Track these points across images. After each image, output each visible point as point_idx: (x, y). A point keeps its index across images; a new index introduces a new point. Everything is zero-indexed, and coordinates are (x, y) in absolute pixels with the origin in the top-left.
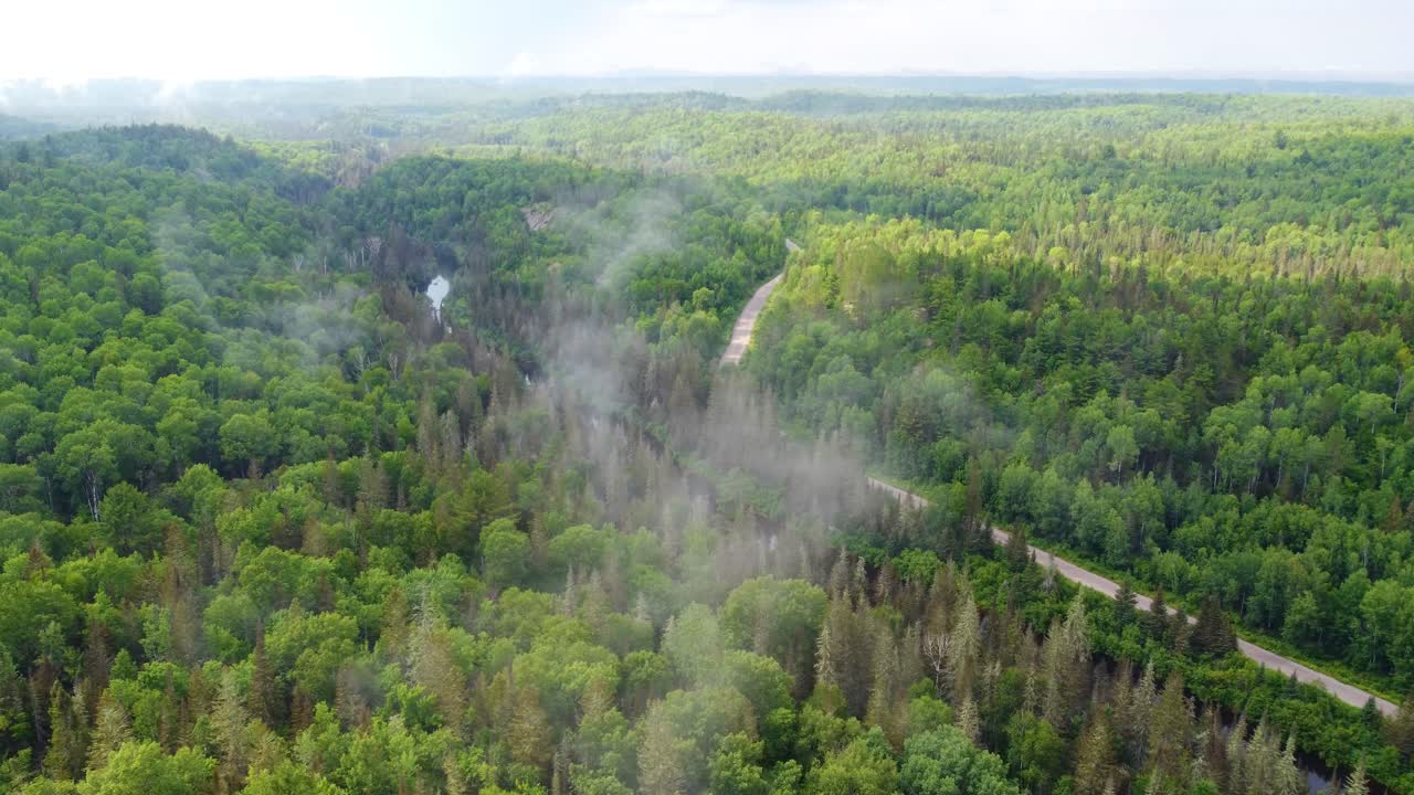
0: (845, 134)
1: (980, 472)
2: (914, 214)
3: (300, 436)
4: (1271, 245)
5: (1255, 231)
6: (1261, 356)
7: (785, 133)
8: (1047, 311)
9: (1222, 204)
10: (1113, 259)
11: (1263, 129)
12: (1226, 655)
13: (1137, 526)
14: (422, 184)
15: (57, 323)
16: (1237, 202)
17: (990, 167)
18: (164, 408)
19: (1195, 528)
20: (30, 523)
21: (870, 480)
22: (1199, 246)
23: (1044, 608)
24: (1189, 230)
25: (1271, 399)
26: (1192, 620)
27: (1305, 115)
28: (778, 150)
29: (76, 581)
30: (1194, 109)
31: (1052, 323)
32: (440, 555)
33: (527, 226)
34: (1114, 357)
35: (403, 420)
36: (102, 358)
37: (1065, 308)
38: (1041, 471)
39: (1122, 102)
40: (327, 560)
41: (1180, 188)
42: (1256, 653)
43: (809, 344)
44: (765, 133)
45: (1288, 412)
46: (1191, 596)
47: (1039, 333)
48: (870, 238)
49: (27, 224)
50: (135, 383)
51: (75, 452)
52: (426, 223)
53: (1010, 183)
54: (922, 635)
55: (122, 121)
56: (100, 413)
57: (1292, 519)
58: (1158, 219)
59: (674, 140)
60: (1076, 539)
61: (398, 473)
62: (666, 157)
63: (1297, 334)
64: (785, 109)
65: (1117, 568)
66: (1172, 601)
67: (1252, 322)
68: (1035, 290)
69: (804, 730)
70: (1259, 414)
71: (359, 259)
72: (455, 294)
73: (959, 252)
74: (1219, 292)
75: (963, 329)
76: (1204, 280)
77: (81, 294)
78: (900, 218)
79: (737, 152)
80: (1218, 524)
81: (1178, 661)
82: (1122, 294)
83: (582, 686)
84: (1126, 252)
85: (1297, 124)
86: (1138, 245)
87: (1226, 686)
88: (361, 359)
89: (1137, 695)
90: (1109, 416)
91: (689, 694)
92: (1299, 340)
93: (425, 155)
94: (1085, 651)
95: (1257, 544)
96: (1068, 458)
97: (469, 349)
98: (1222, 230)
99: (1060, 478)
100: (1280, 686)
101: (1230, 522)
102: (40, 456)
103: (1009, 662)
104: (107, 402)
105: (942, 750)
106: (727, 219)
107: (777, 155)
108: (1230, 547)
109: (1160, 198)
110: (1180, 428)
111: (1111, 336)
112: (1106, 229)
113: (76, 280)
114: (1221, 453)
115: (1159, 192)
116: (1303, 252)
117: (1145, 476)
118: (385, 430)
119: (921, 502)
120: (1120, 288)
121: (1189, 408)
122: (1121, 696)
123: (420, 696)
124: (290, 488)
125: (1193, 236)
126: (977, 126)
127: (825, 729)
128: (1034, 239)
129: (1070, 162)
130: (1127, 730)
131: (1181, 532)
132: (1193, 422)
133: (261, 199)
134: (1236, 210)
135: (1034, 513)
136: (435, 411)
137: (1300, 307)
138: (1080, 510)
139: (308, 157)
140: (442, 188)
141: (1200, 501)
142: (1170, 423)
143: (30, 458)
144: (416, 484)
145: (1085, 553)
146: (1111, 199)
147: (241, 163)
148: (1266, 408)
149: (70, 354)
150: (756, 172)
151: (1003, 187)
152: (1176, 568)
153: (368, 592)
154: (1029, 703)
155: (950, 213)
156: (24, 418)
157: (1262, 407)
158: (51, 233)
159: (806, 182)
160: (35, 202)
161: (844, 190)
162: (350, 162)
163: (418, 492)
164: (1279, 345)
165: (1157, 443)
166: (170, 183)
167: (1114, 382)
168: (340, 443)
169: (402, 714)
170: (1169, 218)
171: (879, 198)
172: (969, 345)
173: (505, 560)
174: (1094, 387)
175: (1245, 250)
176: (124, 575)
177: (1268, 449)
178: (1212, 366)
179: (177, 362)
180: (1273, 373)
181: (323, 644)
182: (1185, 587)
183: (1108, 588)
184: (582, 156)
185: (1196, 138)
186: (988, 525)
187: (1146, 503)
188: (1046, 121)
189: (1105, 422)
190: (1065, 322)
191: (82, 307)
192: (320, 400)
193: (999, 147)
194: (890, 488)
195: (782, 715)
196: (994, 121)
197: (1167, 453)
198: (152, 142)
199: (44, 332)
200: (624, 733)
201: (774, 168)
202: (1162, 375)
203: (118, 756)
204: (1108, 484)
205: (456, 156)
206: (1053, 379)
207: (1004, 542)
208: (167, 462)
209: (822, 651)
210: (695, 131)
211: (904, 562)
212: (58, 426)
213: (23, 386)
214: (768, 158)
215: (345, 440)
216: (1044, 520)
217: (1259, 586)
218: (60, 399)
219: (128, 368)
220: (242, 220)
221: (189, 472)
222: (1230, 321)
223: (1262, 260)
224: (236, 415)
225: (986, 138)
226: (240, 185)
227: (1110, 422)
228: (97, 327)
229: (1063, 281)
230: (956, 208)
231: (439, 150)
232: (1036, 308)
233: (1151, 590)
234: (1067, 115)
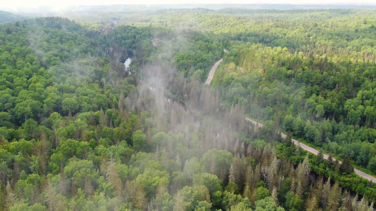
0: (241, 20)
1: (278, 117)
2: (260, 42)
3: (84, 104)
4: (362, 52)
5: (358, 48)
6: (361, 84)
7: (224, 19)
8: (298, 70)
9: (348, 40)
10: (317, 55)
11: (360, 18)
12: (351, 173)
13: (324, 134)
14: (124, 33)
15: (20, 71)
16: (352, 39)
17: (282, 29)
18: (47, 95)
19: (341, 135)
20: (3, 130)
21: (246, 118)
22: (341, 52)
23: (296, 158)
24: (338, 47)
25: (364, 97)
26: (340, 163)
27: (371, 15)
28: (222, 24)
29: (13, 148)
30: (340, 13)
31: (300, 74)
32: (120, 141)
33: (153, 45)
34: (318, 84)
35: (115, 100)
36: (31, 81)
37: (303, 70)
38: (296, 117)
39: (319, 11)
40: (87, 142)
41: (336, 35)
42: (359, 173)
43: (229, 79)
44: (219, 19)
45: (369, 101)
46: (339, 155)
47: (296, 77)
48: (247, 49)
49: (16, 44)
50: (39, 89)
51: (20, 109)
52: (125, 44)
53: (287, 34)
54: (260, 167)
55: (45, 15)
56: (28, 97)
57: (370, 133)
58: (330, 44)
59: (193, 21)
60: (306, 137)
61: (111, 116)
62: (192, 26)
63: (372, 78)
64: (224, 13)
65: (317, 146)
66: (334, 156)
67: (359, 74)
68: (295, 64)
69: (224, 198)
70: (361, 102)
71: (107, 53)
72: (132, 63)
73: (273, 53)
74: (349, 65)
75: (274, 76)
76: (344, 62)
77: (28, 63)
78: (256, 44)
79: (211, 25)
80: (348, 134)
81: (336, 175)
82: (320, 66)
83: (158, 184)
84: (320, 53)
85: (370, 17)
86: (324, 51)
87: (350, 183)
88: (105, 82)
89: (324, 187)
90: (316, 102)
91: (190, 187)
92: (373, 80)
93: (126, 25)
94: (309, 171)
95: (360, 140)
96: (304, 113)
97: (135, 79)
98: (348, 47)
99: (301, 119)
100: (366, 183)
101: (351, 133)
102: (11, 109)
103: (286, 176)
104: (31, 94)
105: (266, 206)
106: (207, 43)
107: (222, 25)
108: (351, 141)
109: (330, 38)
110: (337, 105)
111: (317, 78)
112: (314, 47)
113: (27, 59)
114: (349, 113)
115: (330, 36)
116: (372, 54)
117: (326, 119)
118: (109, 102)
119: (261, 125)
120: (320, 64)
121: (340, 99)
122: (320, 187)
123: (109, 187)
124: (80, 120)
125: (340, 49)
126: (278, 17)
127: (231, 198)
128: (294, 50)
129: (304, 28)
130: (321, 197)
131: (337, 136)
132: (341, 103)
133: (81, 37)
134: (352, 42)
135: (293, 129)
136: (124, 96)
137: (373, 70)
138: (307, 129)
139: (94, 26)
140: (130, 34)
141: (343, 128)
142: (334, 104)
143: (8, 110)
144: (116, 119)
145: (308, 141)
146: (316, 38)
147: (76, 27)
148: (363, 100)
149: (23, 80)
150: (216, 30)
151: (285, 35)
152: (336, 146)
153: (98, 152)
154: (293, 189)
155: (270, 42)
156: (7, 98)
157: (362, 99)
158: (22, 46)
159: (230, 33)
160: (18, 37)
161: (241, 35)
162: (106, 27)
163: (116, 121)
164: (367, 81)
165: (330, 110)
166: (56, 32)
167: (318, 91)
168: (96, 106)
169: (104, 192)
170: (333, 43)
171: (250, 38)
172: (275, 80)
173: (139, 142)
174: (312, 93)
175: (355, 53)
176: (27, 146)
177: (363, 112)
178: (347, 87)
179: (52, 82)
180: (365, 89)
181: (81, 170)
182: (338, 152)
183: (315, 152)
184: (169, 26)
185: (341, 21)
186: (280, 133)
187: (327, 127)
188: (298, 16)
189: (315, 103)
190: (303, 73)
191: (28, 67)
192: (91, 94)
193: (284, 24)
194: (252, 121)
195: (218, 193)
196: (283, 16)
197: (333, 112)
198: (52, 21)
199: (16, 74)
200: (169, 200)
201: (221, 29)
202: (332, 89)
203: (13, 208)
204: (315, 121)
205: (135, 26)
206: (299, 90)
207: (285, 138)
208: (46, 111)
209: (231, 172)
210: (199, 19)
211: (255, 143)
212: (16, 101)
213: (8, 89)
214: (219, 26)
215: (97, 105)
216: (296, 131)
217: (361, 153)
218: (18, 93)
219: (38, 84)
220: (75, 43)
221: (52, 114)
222: (352, 74)
223: (360, 56)
224: (67, 98)
225: (281, 21)
226: (75, 33)
227: (316, 103)
228: (31, 72)
229: (303, 62)
230: (272, 41)
231: (130, 24)
232: (295, 70)
233: (328, 153)
234: (303, 15)
